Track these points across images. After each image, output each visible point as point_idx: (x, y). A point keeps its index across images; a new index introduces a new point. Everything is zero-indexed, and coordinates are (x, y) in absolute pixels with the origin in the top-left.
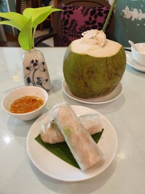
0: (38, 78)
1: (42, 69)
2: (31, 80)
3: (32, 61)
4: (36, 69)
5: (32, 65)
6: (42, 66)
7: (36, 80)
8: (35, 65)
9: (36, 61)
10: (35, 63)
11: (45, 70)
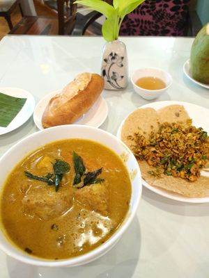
0: (114, 73)
1: (120, 65)
2: (107, 73)
3: (111, 54)
4: (113, 63)
5: (110, 57)
6: (120, 60)
7: (111, 75)
8: (113, 58)
9: (115, 54)
10: (113, 56)
11: (122, 66)
